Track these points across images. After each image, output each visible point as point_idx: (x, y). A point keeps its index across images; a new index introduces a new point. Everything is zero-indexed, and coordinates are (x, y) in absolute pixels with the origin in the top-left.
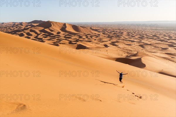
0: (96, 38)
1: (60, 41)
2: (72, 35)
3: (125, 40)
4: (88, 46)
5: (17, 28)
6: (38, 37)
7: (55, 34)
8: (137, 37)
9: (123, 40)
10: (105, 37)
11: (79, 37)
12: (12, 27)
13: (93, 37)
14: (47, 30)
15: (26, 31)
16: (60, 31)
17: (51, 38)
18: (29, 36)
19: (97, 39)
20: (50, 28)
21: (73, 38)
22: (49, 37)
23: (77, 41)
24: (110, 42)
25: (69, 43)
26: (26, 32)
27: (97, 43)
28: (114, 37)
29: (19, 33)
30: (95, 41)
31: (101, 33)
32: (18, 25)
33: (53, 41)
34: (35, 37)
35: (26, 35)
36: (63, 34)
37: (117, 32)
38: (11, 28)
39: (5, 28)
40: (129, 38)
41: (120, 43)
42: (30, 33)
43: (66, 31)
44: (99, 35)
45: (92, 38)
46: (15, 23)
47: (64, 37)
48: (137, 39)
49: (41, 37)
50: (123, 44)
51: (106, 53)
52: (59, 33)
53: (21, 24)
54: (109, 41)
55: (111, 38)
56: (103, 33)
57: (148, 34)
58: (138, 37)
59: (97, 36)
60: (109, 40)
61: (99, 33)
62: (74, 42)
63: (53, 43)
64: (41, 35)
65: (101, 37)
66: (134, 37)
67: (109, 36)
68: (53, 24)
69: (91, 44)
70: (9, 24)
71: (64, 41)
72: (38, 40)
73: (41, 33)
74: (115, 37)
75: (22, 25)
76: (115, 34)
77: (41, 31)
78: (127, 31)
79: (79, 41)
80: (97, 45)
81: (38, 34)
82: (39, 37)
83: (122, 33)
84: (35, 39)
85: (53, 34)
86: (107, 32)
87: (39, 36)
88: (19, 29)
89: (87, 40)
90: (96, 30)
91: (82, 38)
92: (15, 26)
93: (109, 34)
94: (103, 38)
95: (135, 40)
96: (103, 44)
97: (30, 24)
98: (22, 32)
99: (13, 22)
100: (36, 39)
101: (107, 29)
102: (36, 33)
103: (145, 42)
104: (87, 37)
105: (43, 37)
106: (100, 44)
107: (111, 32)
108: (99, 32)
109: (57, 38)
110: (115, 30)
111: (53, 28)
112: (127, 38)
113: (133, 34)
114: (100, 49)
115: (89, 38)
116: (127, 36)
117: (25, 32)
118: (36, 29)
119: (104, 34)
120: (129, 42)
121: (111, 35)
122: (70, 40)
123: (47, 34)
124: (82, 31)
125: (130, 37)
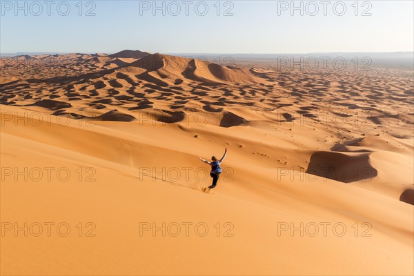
0: (263, 97)
1: (185, 103)
2: (208, 87)
3: (334, 101)
4: (247, 118)
5: (86, 67)
6: (136, 91)
7: (171, 83)
8: (363, 95)
9: (330, 102)
10: (285, 92)
11: (224, 93)
12: (78, 65)
13: (257, 94)
14: (153, 74)
15: (110, 77)
16: (182, 77)
17: (163, 94)
18: (116, 89)
19: (266, 97)
20: (159, 70)
21: (211, 95)
22: (157, 91)
23: (222, 102)
24: (296, 107)
25: (204, 108)
26: (108, 79)
27: (266, 110)
29: (95, 81)
30: (263, 105)
31: (277, 83)
32: (89, 60)
33: (169, 102)
34: (127, 91)
35: (109, 86)
36: (189, 85)
37: (314, 80)
38: (75, 67)
39: (62, 67)
40: (344, 96)
41: (321, 111)
42: (118, 80)
43: (195, 78)
44: (271, 87)
45: (254, 95)
46: (82, 55)
47: (191, 91)
48: (363, 100)
49: (142, 91)
51: (288, 136)
52: (179, 81)
53: (96, 57)
54: (295, 105)
55: (300, 96)
56: (280, 84)
57: (392, 88)
58: (367, 96)
59: (267, 92)
60: (295, 103)
61: (271, 83)
62: (216, 107)
63: (169, 106)
64: (141, 85)
65: (275, 93)
66: (357, 95)
67: (295, 90)
69: (254, 112)
70: (68, 57)
71: (192, 101)
72: (135, 99)
73: (141, 82)
74: (308, 94)
75: (98, 61)
76: (309, 85)
77: (140, 77)
78: (339, 79)
79: (225, 104)
80: (267, 114)
81: (135, 85)
82: (138, 90)
83: (327, 83)
84: (127, 95)
85: (166, 85)
86: (290, 79)
87: (137, 87)
88: (91, 69)
89: (242, 100)
90: (263, 76)
91: (232, 95)
92: (82, 64)
93: (294, 85)
94: (281, 95)
95: (359, 104)
96: (281, 111)
97: (114, 59)
98: (101, 79)
99: (77, 54)
100: (130, 95)
101: (289, 73)
102: (130, 81)
103: (383, 110)
104: (243, 93)
105: (146, 91)
106: (275, 111)
107: (299, 82)
108: (271, 80)
109: (176, 95)
110: (310, 76)
111: (167, 71)
112: (338, 97)
113: (355, 86)
114: (276, 126)
115: (247, 94)
116: (339, 91)
117: (106, 79)
118: (129, 72)
119: (282, 84)
120: (342, 107)
121: (300, 89)
122: (205, 99)
123: (153, 84)
124: (231, 77)
125: (347, 95)
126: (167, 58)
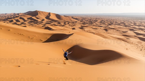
7: (39, 20)
9: (94, 25)
14: (34, 18)
15: (16, 18)
16: (45, 19)
20: (36, 16)
28: (88, 23)
29: (10, 20)
41: (88, 27)
43: (49, 19)
50: (91, 28)
68: (39, 13)
73: (28, 20)
76: (90, 21)
77: (29, 18)
90: (76, 19)
93: (85, 21)
95: (103, 26)
98: (13, 19)
101: (86, 18)
102: (24, 20)
106: (70, 27)
107: (88, 20)
108: (78, 20)
110: (92, 19)
111: (39, 16)
117: (15, 19)
118: (25, 17)
124: (63, 19)
126: (40, 12)
